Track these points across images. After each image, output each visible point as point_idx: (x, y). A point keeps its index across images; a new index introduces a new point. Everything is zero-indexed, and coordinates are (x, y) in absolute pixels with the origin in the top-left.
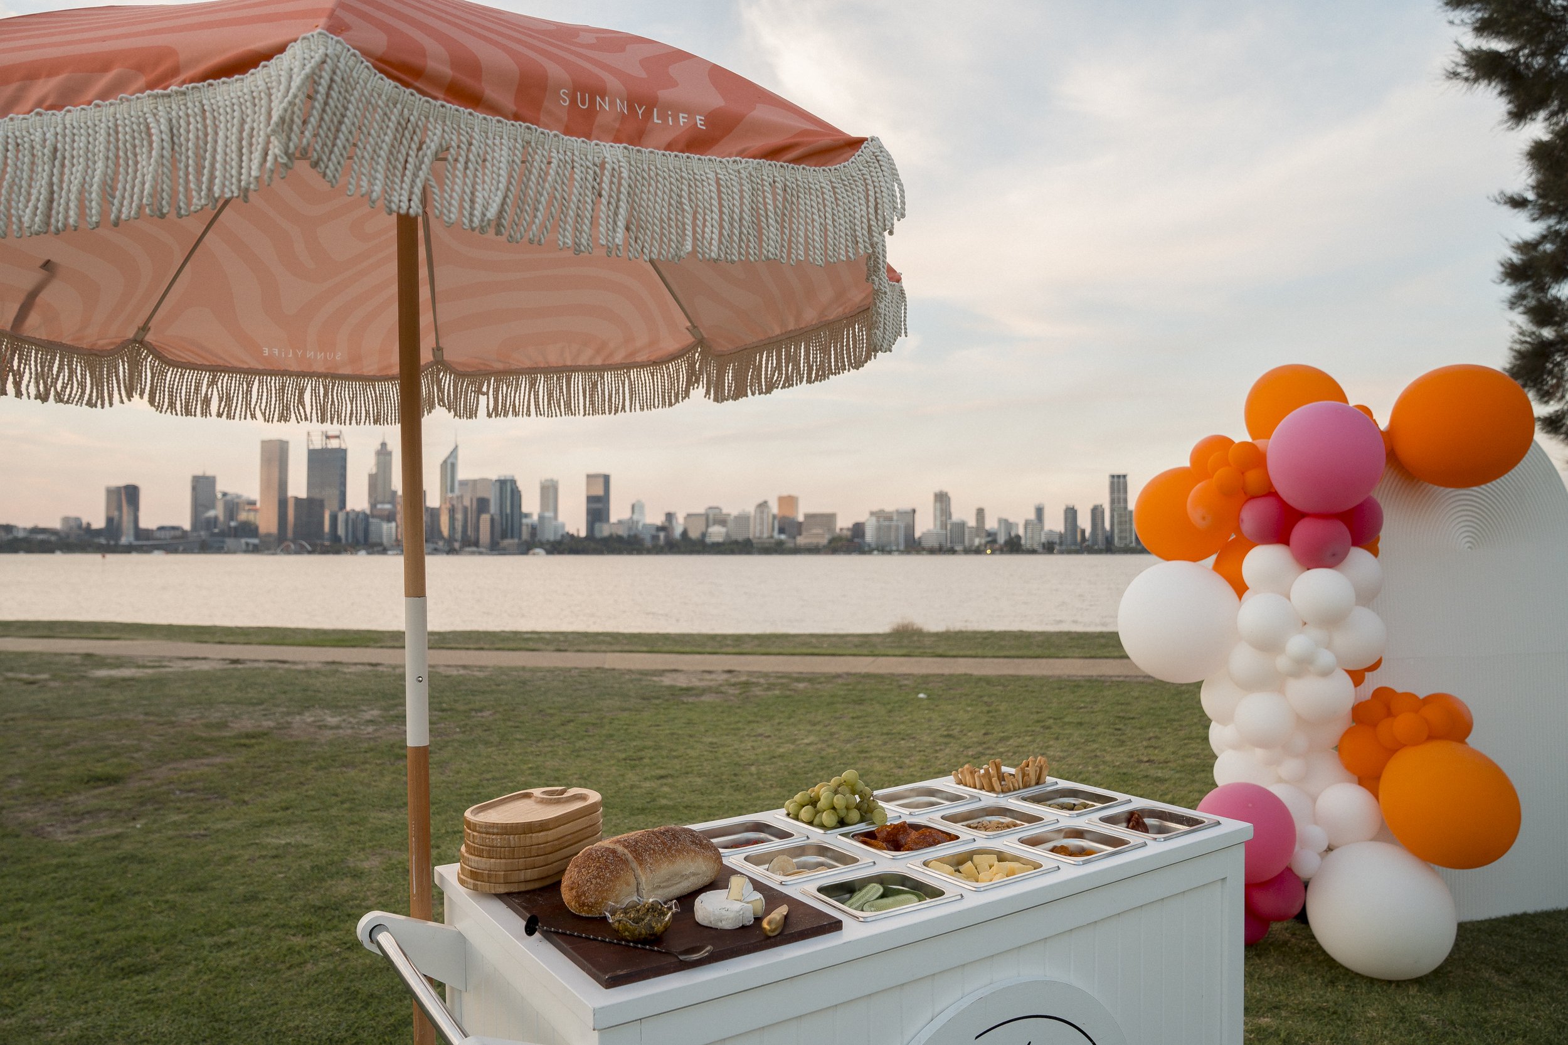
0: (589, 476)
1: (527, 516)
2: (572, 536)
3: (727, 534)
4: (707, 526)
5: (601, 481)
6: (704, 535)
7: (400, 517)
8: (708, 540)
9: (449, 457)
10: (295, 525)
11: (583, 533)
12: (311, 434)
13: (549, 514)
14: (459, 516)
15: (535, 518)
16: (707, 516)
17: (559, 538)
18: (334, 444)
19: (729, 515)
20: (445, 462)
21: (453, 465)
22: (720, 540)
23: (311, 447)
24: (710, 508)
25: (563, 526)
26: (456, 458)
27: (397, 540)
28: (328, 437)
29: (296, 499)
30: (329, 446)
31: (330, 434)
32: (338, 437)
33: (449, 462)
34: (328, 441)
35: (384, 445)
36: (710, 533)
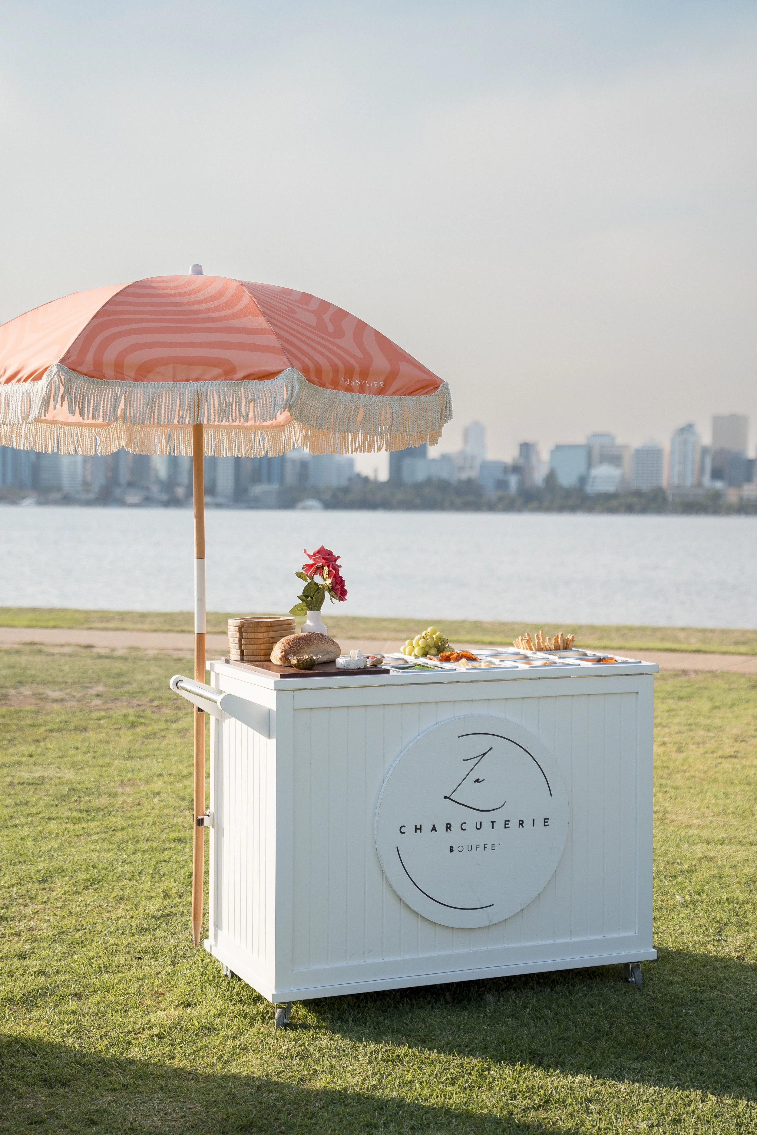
2: (366, 480)
4: (590, 465)
6: (583, 480)
8: (591, 489)
11: (383, 476)
16: (589, 450)
17: (344, 483)
19: (626, 447)
22: (611, 488)
24: (596, 435)
36: (594, 478)
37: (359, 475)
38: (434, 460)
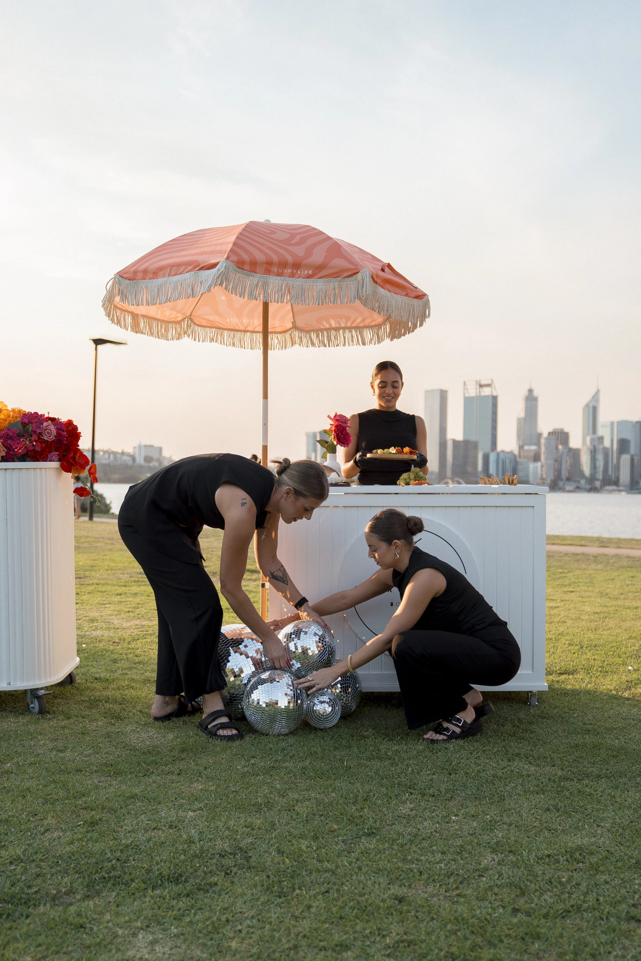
7: (543, 457)
9: (591, 401)
10: (453, 464)
12: (466, 383)
14: (600, 457)
18: (486, 391)
20: (587, 405)
21: (595, 410)
23: (467, 395)
26: (597, 401)
27: (542, 479)
28: (481, 386)
29: (455, 442)
30: (483, 394)
31: (483, 383)
32: (488, 385)
33: (591, 405)
34: (481, 390)
35: (531, 391)
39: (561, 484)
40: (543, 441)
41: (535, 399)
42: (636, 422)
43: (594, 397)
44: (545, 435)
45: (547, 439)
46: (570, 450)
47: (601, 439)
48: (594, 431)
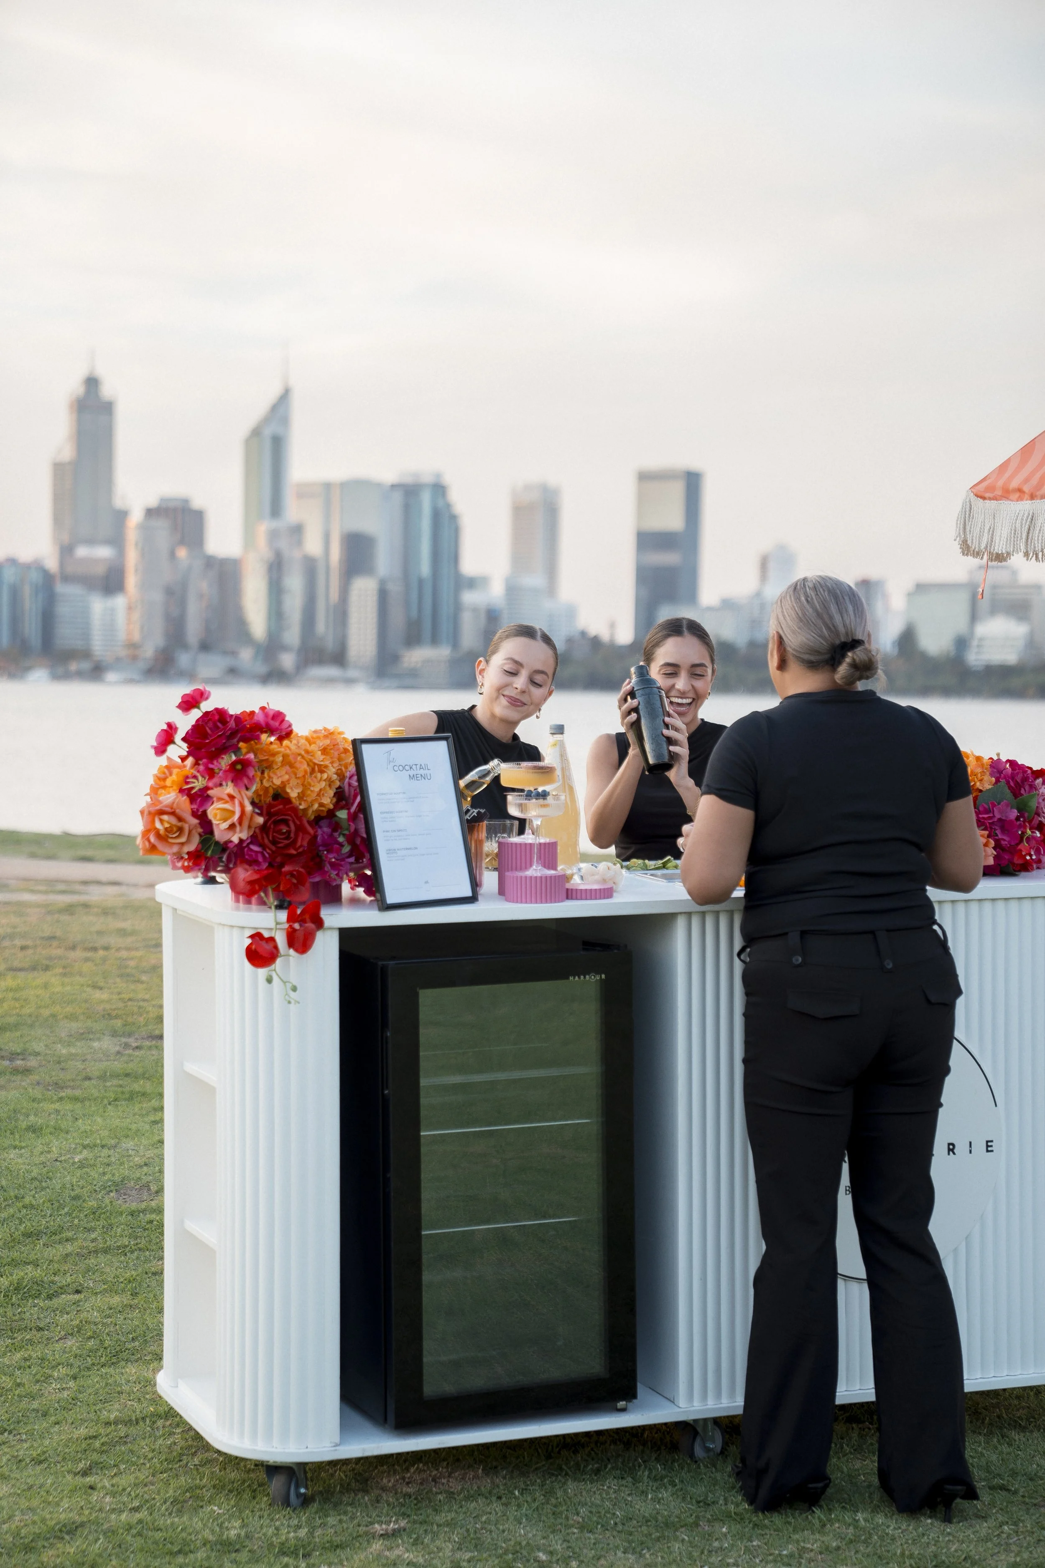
0: (645, 477)
1: (472, 583)
2: (595, 642)
3: (1031, 643)
4: (974, 617)
5: (677, 491)
6: (962, 643)
7: (132, 581)
8: (975, 658)
9: (266, 419)
13: (535, 580)
14: (295, 583)
15: (496, 592)
16: (973, 591)
19: (1036, 587)
20: (256, 432)
21: (278, 445)
22: (1009, 657)
25: (571, 612)
26: (285, 421)
27: (130, 644)
33: (268, 432)
35: (92, 383)
36: (981, 639)
37: (583, 634)
38: (710, 609)
39: (184, 659)
40: (132, 535)
41: (108, 408)
42: (394, 487)
43: (275, 408)
44: (136, 517)
45: (143, 527)
46: (211, 562)
47: (298, 530)
48: (276, 509)
